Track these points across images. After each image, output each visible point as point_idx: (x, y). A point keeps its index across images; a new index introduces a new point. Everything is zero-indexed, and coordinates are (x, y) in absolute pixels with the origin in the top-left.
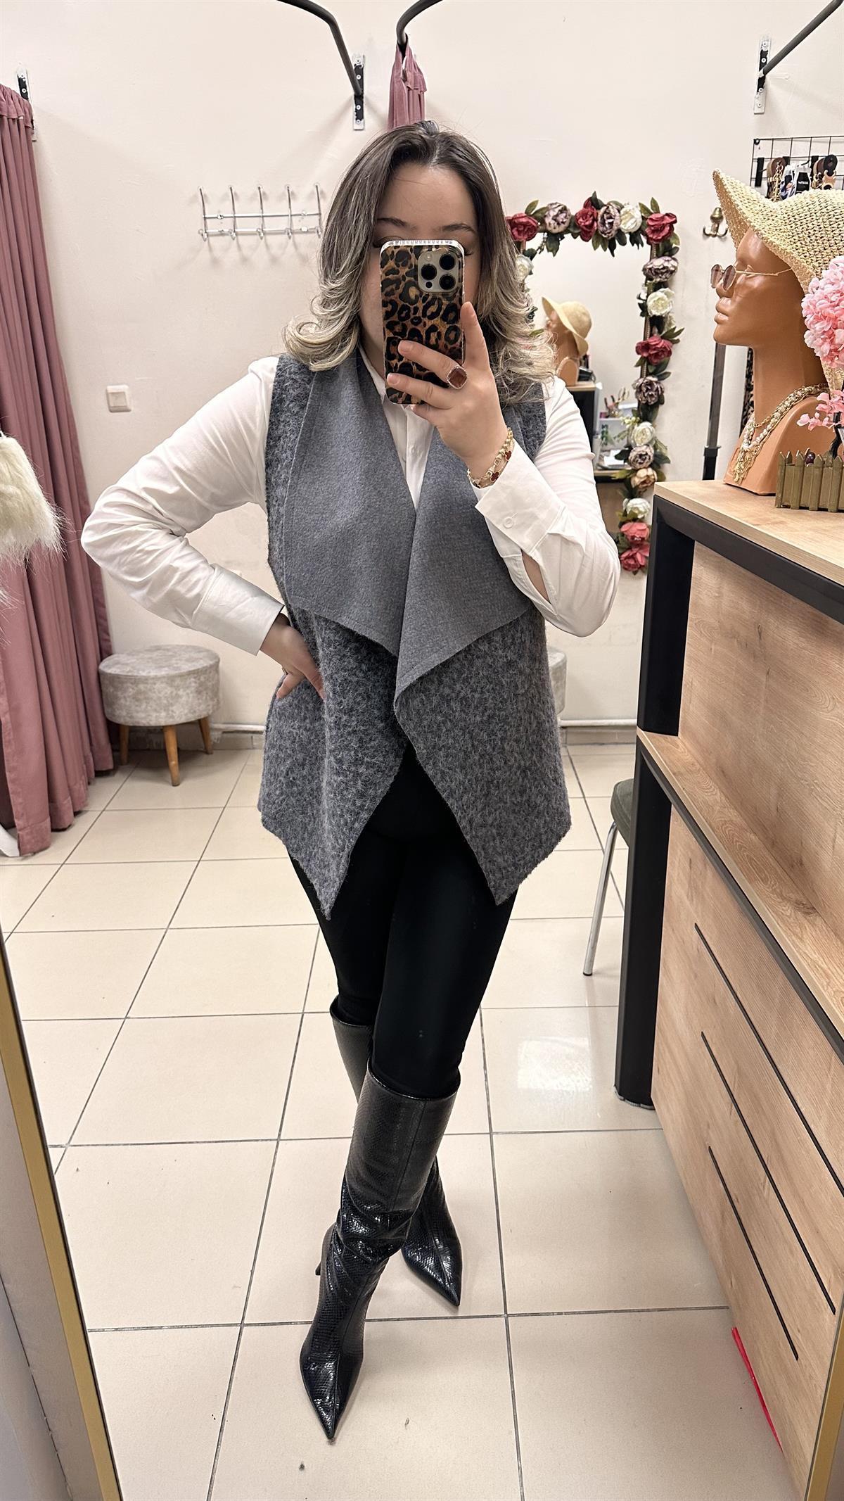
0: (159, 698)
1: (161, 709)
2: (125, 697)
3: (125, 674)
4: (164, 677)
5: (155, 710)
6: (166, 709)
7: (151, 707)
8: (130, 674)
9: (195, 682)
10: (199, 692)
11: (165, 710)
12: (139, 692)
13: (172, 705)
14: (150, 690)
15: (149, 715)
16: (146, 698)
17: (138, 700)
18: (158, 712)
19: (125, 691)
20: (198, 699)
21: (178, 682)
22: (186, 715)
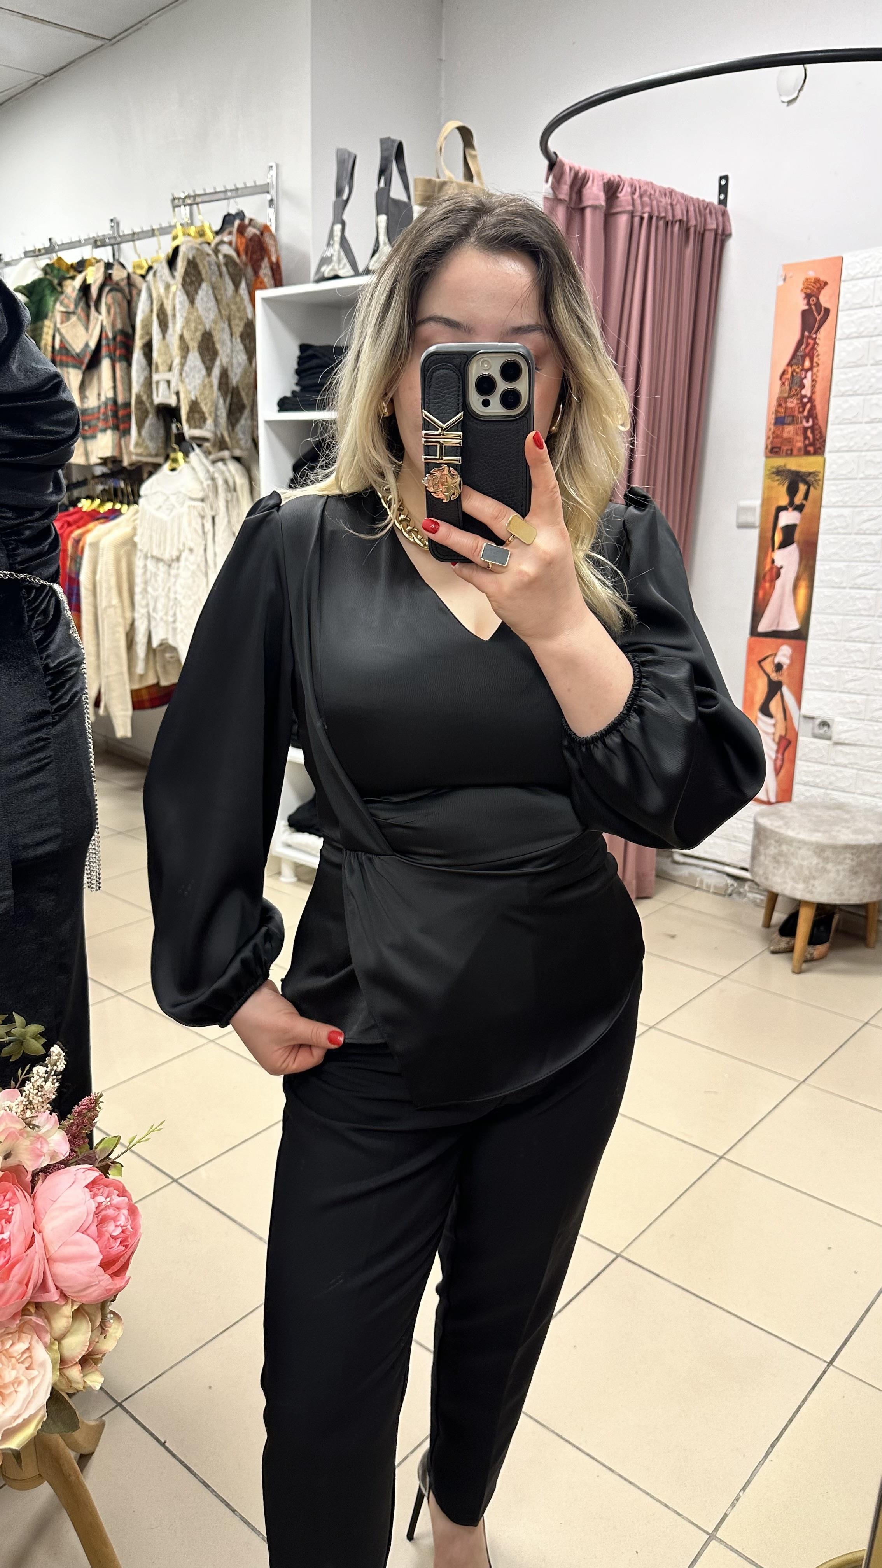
0: (801, 866)
1: (800, 879)
2: (765, 855)
3: (773, 828)
4: (812, 844)
5: (793, 879)
6: (806, 880)
7: (790, 873)
8: (777, 830)
9: (852, 860)
10: (854, 872)
11: (804, 882)
12: (781, 854)
13: (814, 878)
14: (793, 854)
15: (785, 882)
16: (786, 863)
17: (778, 862)
18: (796, 882)
19: (767, 847)
20: (851, 880)
21: (828, 853)
22: (830, 894)
